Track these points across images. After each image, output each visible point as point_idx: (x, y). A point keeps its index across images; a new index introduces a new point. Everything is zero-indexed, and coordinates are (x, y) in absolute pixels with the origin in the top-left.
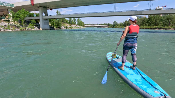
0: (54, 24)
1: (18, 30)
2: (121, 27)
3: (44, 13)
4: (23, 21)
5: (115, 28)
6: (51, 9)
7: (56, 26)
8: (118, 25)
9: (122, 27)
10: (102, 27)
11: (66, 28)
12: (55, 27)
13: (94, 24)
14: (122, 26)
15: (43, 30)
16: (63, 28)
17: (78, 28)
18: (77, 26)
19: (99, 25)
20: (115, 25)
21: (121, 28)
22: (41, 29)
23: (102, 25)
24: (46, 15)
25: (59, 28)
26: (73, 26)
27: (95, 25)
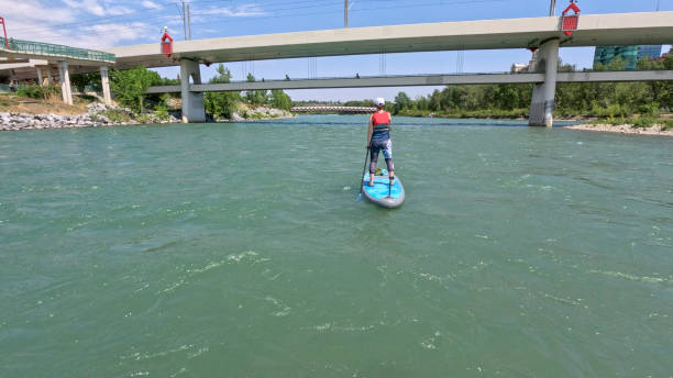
0: (213, 106)
1: (134, 122)
2: (418, 112)
3: (193, 75)
4: (141, 99)
5: (402, 115)
6: (208, 64)
7: (219, 110)
8: (410, 107)
9: (423, 113)
10: (356, 112)
11: (245, 116)
12: (215, 116)
13: (325, 103)
14: (424, 109)
15: (190, 122)
16: (236, 116)
17: (276, 116)
18: (274, 111)
19: (346, 105)
20: (401, 106)
21: (420, 116)
22: (185, 120)
23: (357, 104)
24: (197, 80)
25: (227, 116)
26: (260, 110)
27: (331, 104)
